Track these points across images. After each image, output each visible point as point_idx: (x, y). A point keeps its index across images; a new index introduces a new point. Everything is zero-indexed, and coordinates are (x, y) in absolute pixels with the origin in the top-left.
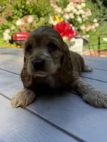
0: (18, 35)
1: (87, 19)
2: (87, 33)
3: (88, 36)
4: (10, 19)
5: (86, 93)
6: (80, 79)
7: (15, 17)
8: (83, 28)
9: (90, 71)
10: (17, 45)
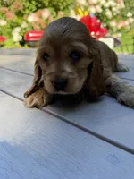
0: (31, 35)
1: (119, 12)
2: (119, 31)
3: (120, 35)
7: (27, 11)
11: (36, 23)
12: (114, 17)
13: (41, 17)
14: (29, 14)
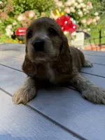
2: (88, 27)
3: (89, 30)
4: (11, 14)
5: (85, 90)
6: (79, 75)
7: (17, 12)
8: (84, 21)
9: (90, 67)
10: (19, 40)
11: (24, 21)
12: (85, 16)
13: (27, 17)
14: (18, 15)
